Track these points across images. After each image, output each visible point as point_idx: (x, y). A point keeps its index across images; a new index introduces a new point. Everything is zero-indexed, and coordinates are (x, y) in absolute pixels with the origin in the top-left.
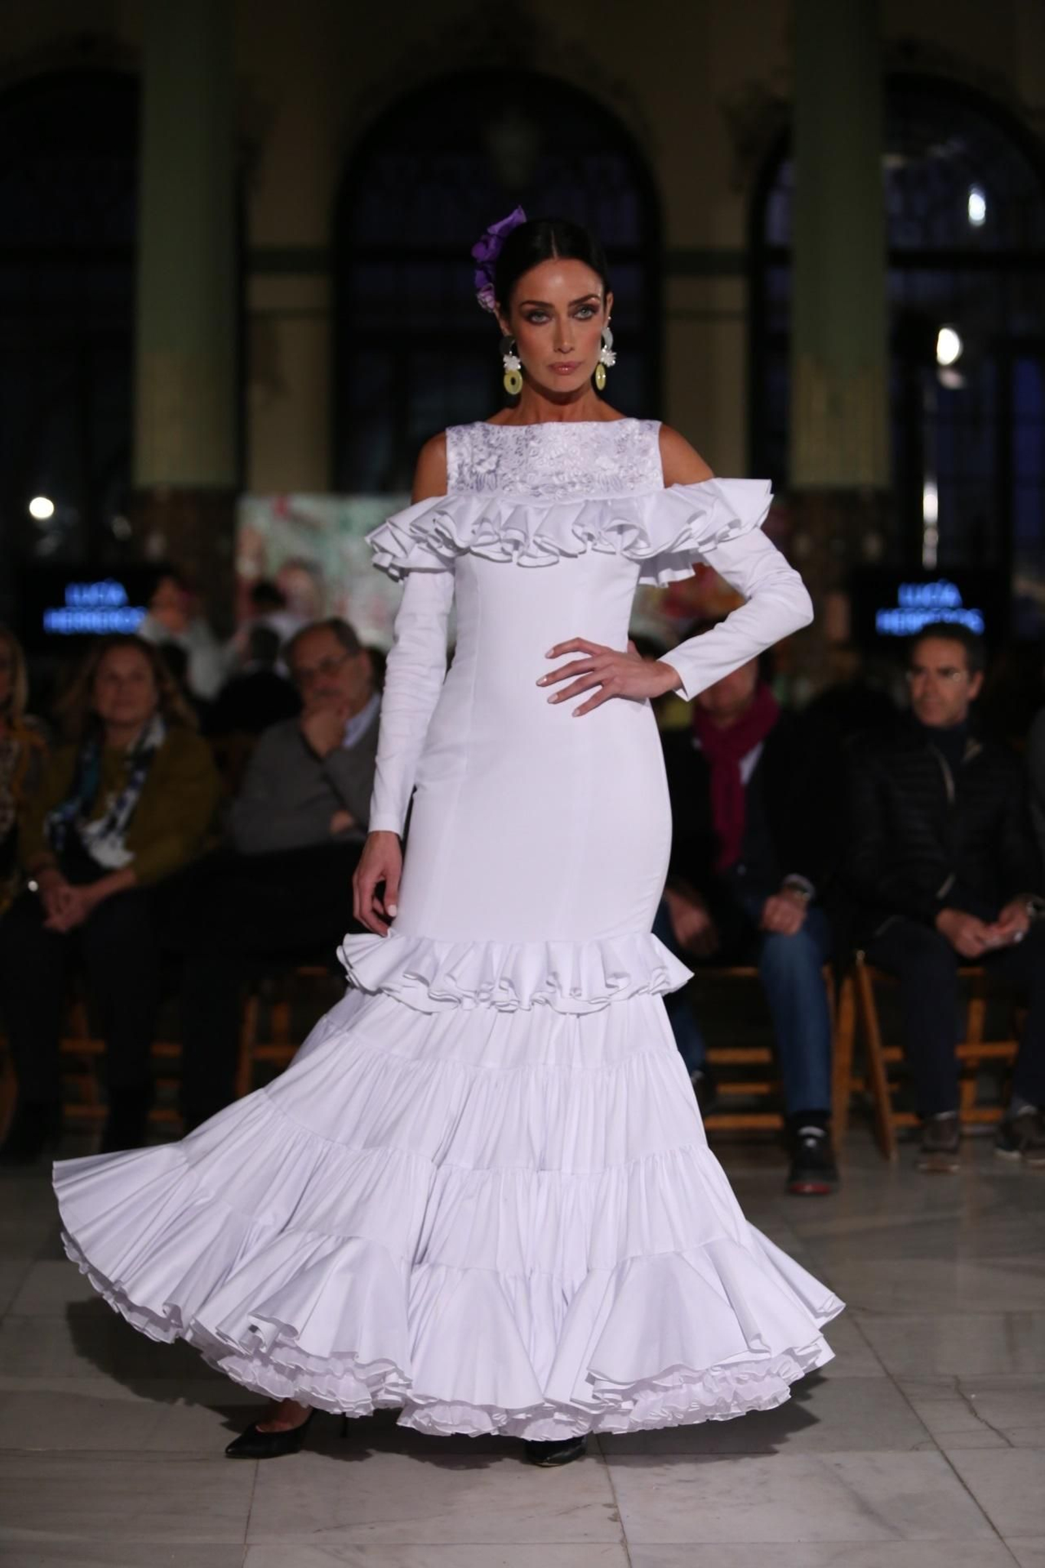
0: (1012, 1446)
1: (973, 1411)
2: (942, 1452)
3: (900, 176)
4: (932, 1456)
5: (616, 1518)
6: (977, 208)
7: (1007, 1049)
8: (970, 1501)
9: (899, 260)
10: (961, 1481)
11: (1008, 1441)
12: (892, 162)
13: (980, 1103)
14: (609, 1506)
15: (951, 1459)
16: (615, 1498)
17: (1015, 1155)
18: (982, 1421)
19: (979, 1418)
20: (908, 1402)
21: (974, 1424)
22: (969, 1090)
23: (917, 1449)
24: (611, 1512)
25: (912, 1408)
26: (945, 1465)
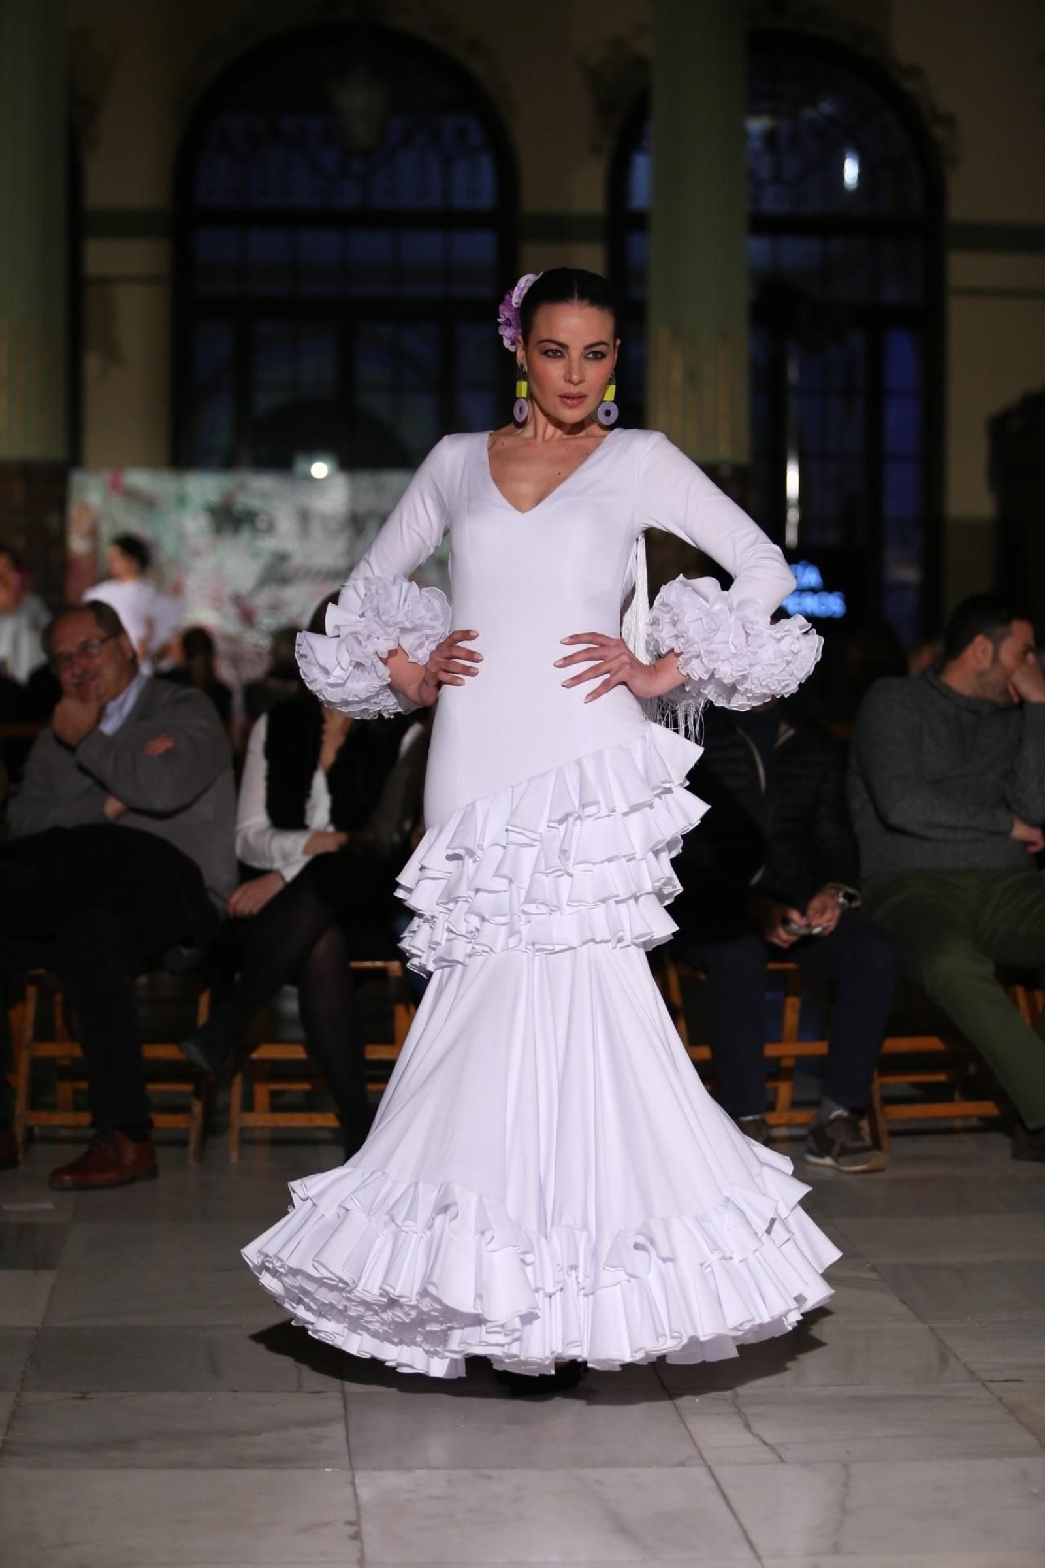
0: (782, 1460)
1: (748, 1426)
2: (709, 1469)
3: (770, 137)
4: (698, 1473)
5: (356, 1536)
6: (851, 171)
7: (820, 1048)
8: (730, 1519)
9: (760, 224)
10: (725, 1497)
11: (780, 1457)
12: (757, 125)
13: (796, 1104)
14: (351, 1523)
15: (716, 1474)
16: (358, 1515)
17: (828, 1161)
18: (755, 1435)
19: (752, 1433)
20: (680, 1416)
21: (748, 1438)
22: (784, 1091)
23: (683, 1465)
24: (353, 1529)
25: (684, 1422)
26: (709, 1482)
